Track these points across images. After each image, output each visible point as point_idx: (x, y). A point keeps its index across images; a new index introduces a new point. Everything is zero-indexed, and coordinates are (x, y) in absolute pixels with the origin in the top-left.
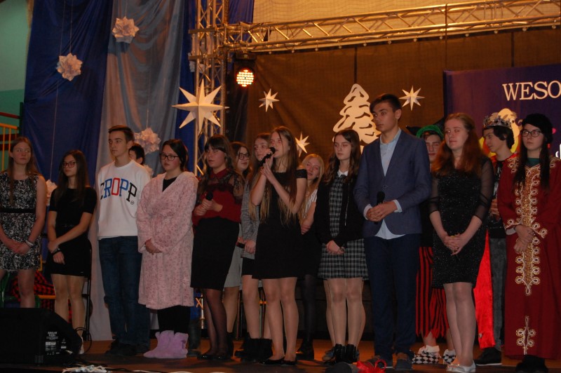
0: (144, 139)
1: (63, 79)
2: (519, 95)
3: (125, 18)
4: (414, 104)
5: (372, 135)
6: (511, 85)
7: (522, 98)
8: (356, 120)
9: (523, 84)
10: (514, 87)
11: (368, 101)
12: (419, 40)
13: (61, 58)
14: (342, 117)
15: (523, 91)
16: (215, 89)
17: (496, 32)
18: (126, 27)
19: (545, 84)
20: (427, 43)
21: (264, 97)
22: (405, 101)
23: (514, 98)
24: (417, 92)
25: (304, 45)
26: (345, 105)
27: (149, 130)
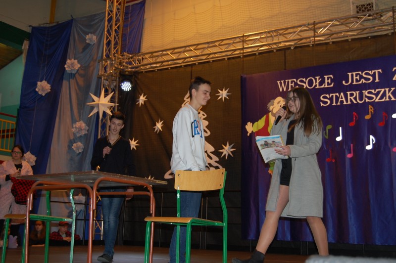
0: (77, 126)
1: (39, 94)
2: (288, 88)
3: (73, 60)
4: (225, 98)
6: (282, 81)
7: (290, 89)
9: (290, 80)
10: (285, 83)
12: (229, 59)
13: (39, 83)
15: (290, 85)
16: (111, 93)
17: (275, 51)
18: (72, 64)
19: (304, 80)
20: (233, 61)
21: (139, 98)
22: (219, 96)
23: (285, 90)
24: (227, 91)
25: (162, 66)
26: (185, 101)
27: (81, 122)
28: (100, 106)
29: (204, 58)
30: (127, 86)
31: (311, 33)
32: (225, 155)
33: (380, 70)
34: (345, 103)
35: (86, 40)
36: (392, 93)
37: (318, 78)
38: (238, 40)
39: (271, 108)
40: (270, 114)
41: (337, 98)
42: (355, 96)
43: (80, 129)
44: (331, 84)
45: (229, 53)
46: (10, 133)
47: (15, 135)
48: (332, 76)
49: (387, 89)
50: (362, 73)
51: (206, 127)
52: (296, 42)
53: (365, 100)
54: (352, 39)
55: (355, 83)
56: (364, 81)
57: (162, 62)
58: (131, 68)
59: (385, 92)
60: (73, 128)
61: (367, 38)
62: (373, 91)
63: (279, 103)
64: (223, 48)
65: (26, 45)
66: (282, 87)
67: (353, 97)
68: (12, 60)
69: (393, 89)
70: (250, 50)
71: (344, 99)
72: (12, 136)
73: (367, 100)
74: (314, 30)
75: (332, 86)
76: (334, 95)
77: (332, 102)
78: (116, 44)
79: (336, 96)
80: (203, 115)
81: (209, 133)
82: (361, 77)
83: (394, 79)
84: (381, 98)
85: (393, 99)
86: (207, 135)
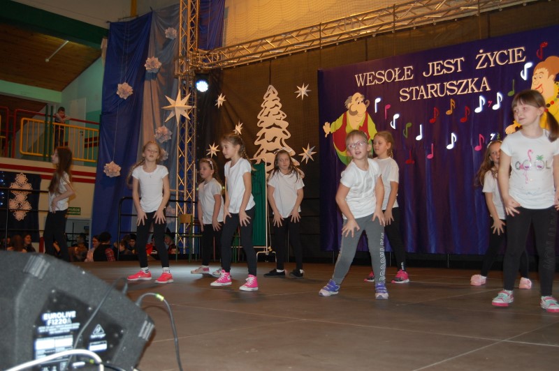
0: (159, 132)
1: (120, 98)
2: (366, 82)
3: (153, 58)
4: (304, 95)
5: (280, 120)
6: (360, 75)
7: (368, 84)
8: (271, 110)
9: (368, 74)
10: (363, 76)
11: (277, 96)
12: (308, 51)
14: (262, 108)
15: (368, 78)
17: (356, 40)
18: (152, 62)
19: (383, 72)
20: (313, 53)
21: (218, 98)
22: (298, 93)
23: (363, 85)
24: (307, 87)
25: (240, 62)
26: (264, 100)
27: (164, 127)
28: (176, 109)
29: (281, 51)
30: (202, 86)
31: (391, 19)
32: (305, 159)
33: (462, 59)
34: (425, 97)
35: (165, 35)
36: (475, 84)
37: (397, 69)
38: (315, 29)
39: (349, 105)
40: (348, 112)
41: (417, 92)
42: (435, 89)
43: (163, 135)
44: (410, 76)
45: (307, 45)
46: (93, 142)
47: (99, 143)
48: (411, 67)
49: (470, 80)
50: (444, 62)
51: (287, 128)
52: (377, 28)
53: (446, 93)
54: (438, 23)
55: (436, 74)
56: (445, 72)
57: (239, 57)
58: (209, 66)
59: (468, 82)
60: (155, 133)
61: (453, 21)
62: (455, 82)
63: (357, 99)
64: (301, 39)
65: (104, 44)
66: (360, 82)
67: (433, 91)
68: (94, 61)
69: (476, 79)
70: (329, 40)
71: (424, 93)
72: (95, 145)
73: (449, 93)
74: (394, 14)
75: (411, 78)
76: (414, 88)
77: (412, 97)
78: (193, 39)
79: (416, 89)
80: (283, 115)
81: (289, 135)
82: (443, 67)
83: (478, 68)
84: (463, 90)
85: (476, 91)
86: (287, 137)
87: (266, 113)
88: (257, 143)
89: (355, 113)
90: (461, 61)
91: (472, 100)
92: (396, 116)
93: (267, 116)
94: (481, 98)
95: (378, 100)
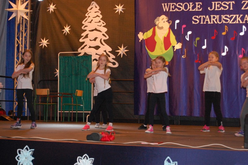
2: (169, 9)
4: (121, 12)
5: (101, 26)
6: (166, 4)
7: (171, 10)
8: (93, 19)
9: (171, 4)
10: (167, 5)
11: (99, 10)
14: (87, 17)
15: (171, 7)
16: (25, 2)
19: (181, 4)
21: (49, 6)
22: (116, 10)
23: (167, 10)
24: (122, 6)
26: (88, 11)
28: (18, 12)
32: (121, 54)
33: (234, 2)
34: (209, 23)
36: (241, 18)
37: (191, 3)
39: (157, 23)
40: (156, 27)
41: (204, 19)
42: (216, 19)
44: (200, 9)
48: (201, 3)
49: (238, 16)
50: (222, 3)
51: (106, 32)
53: (223, 22)
55: (216, 9)
56: (223, 9)
59: (236, 17)
62: (228, 16)
63: (163, 19)
66: (165, 8)
67: (214, 19)
69: (241, 15)
71: (208, 20)
73: (224, 22)
75: (201, 10)
76: (202, 16)
77: (200, 21)
79: (203, 17)
80: (103, 23)
81: (108, 37)
82: (221, 6)
83: (243, 9)
84: (233, 21)
85: (241, 22)
86: (106, 39)
87: (89, 20)
88: (81, 40)
89: (161, 28)
90: (233, 3)
91: (238, 27)
92: (190, 33)
93: (90, 22)
94: (244, 27)
95: (177, 21)
